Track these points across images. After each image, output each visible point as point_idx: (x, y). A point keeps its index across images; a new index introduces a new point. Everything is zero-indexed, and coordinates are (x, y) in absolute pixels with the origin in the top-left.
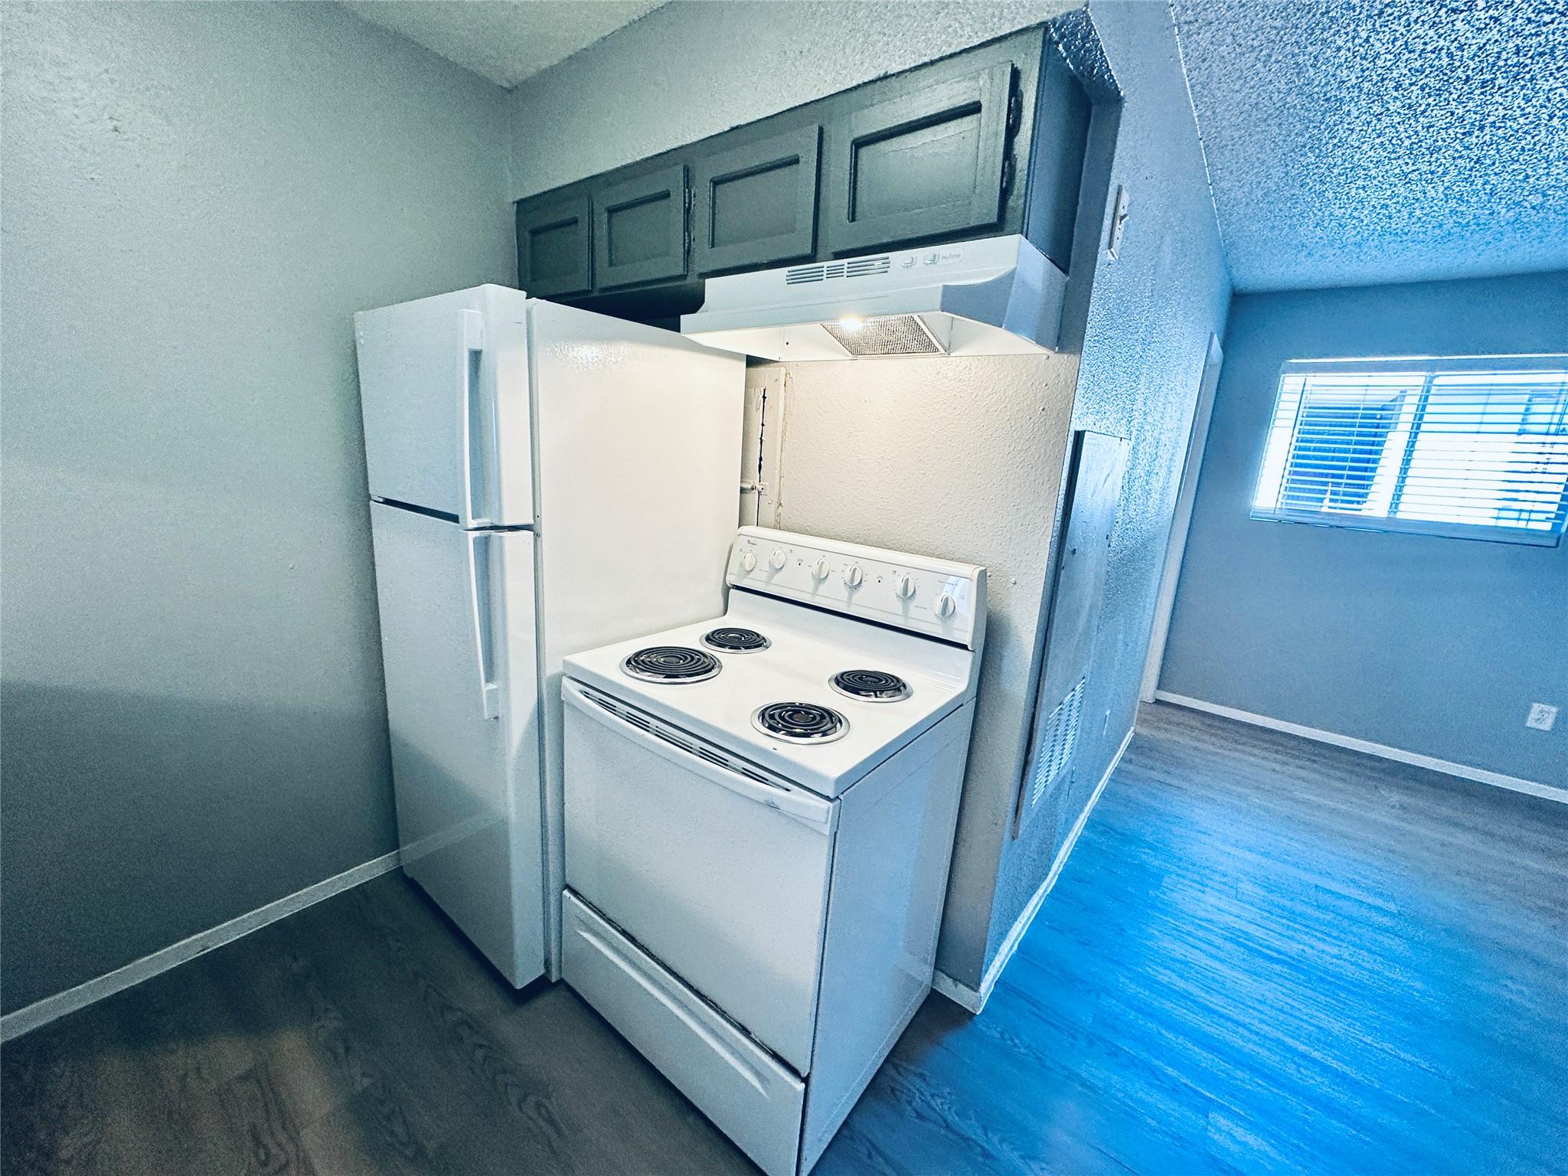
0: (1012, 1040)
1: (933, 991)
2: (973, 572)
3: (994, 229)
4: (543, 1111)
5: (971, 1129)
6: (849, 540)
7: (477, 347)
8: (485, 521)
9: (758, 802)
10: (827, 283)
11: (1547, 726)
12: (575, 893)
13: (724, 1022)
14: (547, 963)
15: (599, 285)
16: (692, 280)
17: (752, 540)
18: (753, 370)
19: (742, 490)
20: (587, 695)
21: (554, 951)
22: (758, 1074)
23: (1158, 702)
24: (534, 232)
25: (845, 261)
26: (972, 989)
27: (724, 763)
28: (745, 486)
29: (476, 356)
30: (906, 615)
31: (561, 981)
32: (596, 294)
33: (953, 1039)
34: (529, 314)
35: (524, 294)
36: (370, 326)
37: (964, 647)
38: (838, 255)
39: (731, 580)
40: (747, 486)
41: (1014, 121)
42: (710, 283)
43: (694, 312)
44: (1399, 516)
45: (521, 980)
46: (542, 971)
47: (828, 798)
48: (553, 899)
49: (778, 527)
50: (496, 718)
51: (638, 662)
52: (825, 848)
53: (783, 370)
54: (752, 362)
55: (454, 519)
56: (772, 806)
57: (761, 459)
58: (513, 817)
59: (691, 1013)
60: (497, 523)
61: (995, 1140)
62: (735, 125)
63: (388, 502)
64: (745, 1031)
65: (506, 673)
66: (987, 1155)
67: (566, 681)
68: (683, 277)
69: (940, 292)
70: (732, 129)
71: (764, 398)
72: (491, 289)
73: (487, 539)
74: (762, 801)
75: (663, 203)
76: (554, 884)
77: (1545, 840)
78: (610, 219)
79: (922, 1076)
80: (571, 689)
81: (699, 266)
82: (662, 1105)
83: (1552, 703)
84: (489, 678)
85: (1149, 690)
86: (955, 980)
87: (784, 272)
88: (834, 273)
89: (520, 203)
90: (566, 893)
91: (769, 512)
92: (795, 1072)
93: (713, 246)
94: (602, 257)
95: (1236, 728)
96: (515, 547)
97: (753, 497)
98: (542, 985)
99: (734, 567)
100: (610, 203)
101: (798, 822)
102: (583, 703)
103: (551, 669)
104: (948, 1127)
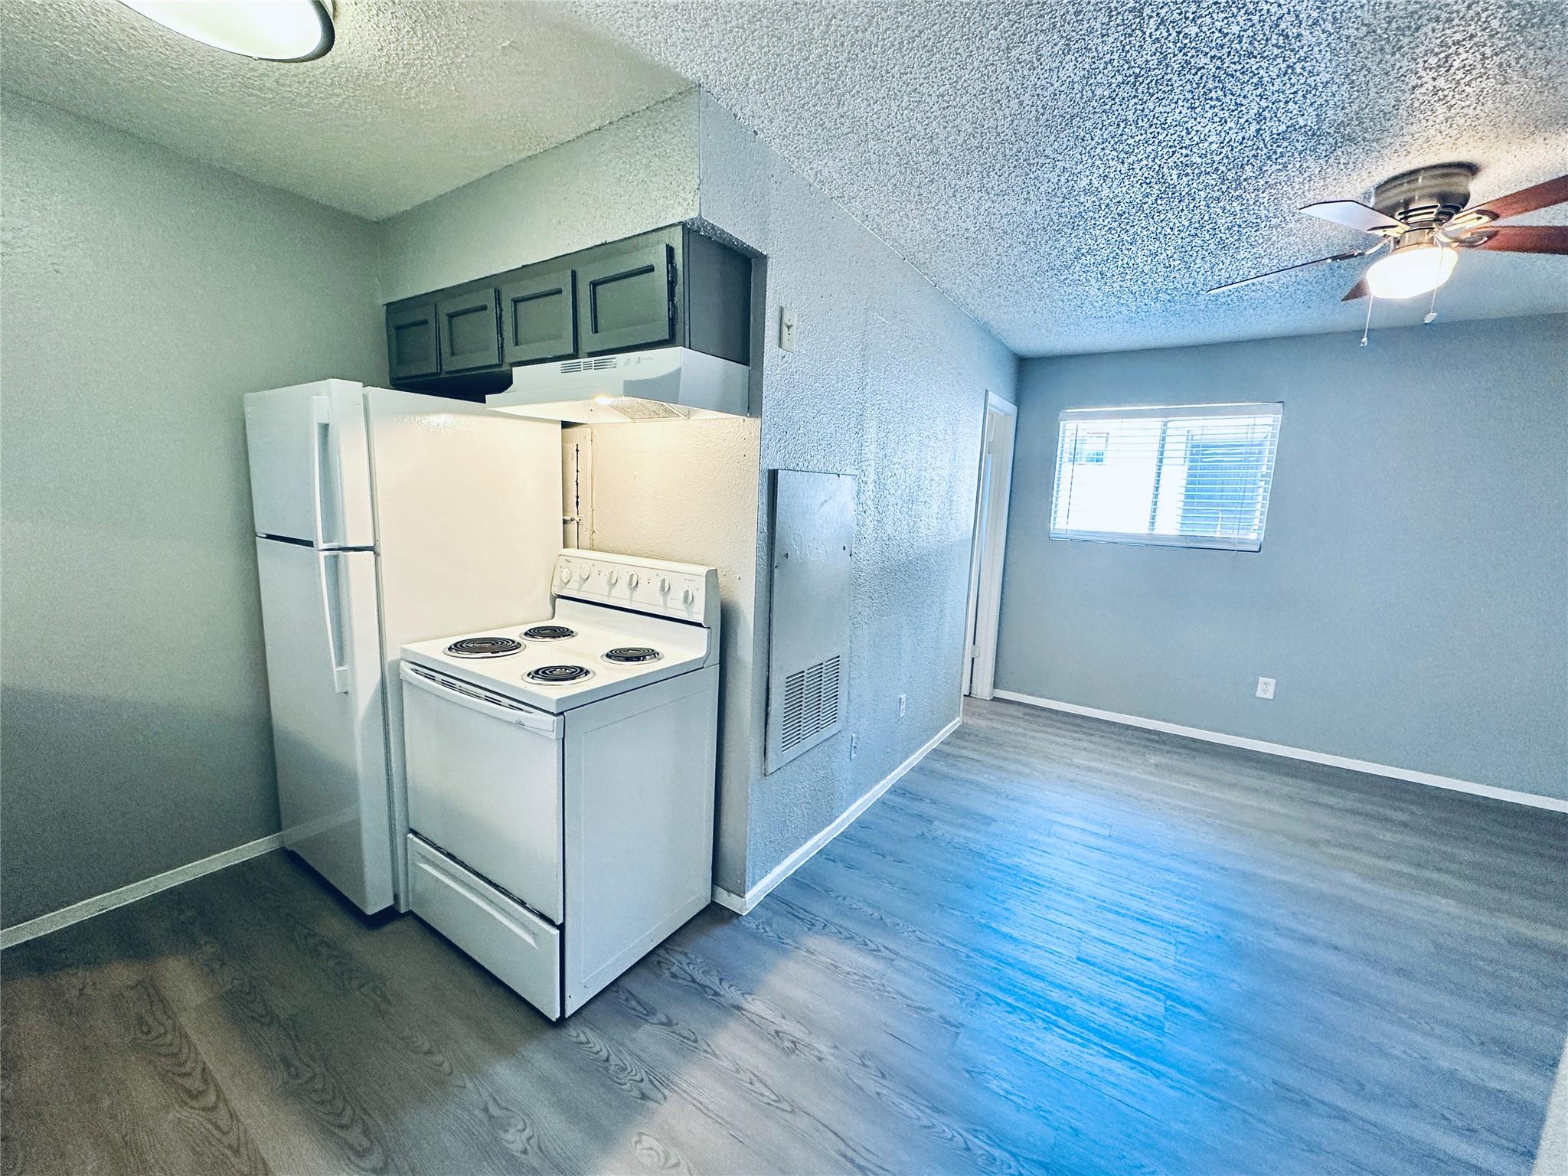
0: (764, 928)
1: (712, 902)
2: (703, 570)
3: (669, 342)
4: (379, 993)
5: (712, 981)
6: (634, 555)
7: (326, 422)
8: (334, 545)
9: (510, 723)
10: (584, 373)
11: (1270, 695)
12: (415, 833)
13: (509, 901)
14: (396, 897)
15: (446, 368)
16: (505, 368)
17: (568, 559)
18: (568, 430)
19: (565, 522)
20: (416, 671)
21: (402, 886)
22: (534, 935)
23: (995, 699)
24: (399, 328)
25: (592, 359)
26: (739, 895)
27: (498, 703)
28: (566, 518)
29: (325, 428)
30: (665, 606)
31: (410, 913)
32: (443, 376)
33: (721, 932)
34: (365, 397)
35: (361, 384)
36: (256, 405)
37: (700, 625)
38: (591, 355)
39: (556, 591)
40: (568, 518)
41: (672, 278)
42: (515, 370)
43: (500, 391)
44: (1155, 532)
45: (373, 906)
46: (390, 902)
47: (552, 714)
48: (399, 841)
49: (592, 548)
50: (346, 693)
51: (458, 647)
52: (555, 750)
53: (589, 430)
54: (566, 425)
55: (310, 544)
56: (520, 724)
57: (578, 497)
58: (360, 768)
59: (491, 902)
60: (343, 545)
61: (726, 987)
62: (525, 264)
63: (270, 537)
64: (522, 903)
65: (353, 657)
66: (716, 994)
67: (403, 664)
68: (500, 365)
69: (622, 384)
70: (524, 266)
71: (577, 451)
72: (334, 383)
73: (336, 557)
74: (514, 721)
75: (482, 313)
76: (400, 828)
77: (1256, 783)
78: (450, 323)
79: (685, 954)
80: (406, 669)
81: (508, 359)
82: (473, 981)
83: (1274, 678)
84: (340, 663)
85: (984, 688)
86: (728, 891)
87: (559, 364)
88: (588, 366)
89: (388, 305)
90: (410, 836)
91: (585, 539)
92: (551, 922)
93: (517, 344)
94: (446, 348)
95: (1047, 714)
96: (358, 565)
97: (572, 527)
98: (390, 915)
99: (556, 582)
100: (452, 310)
101: (535, 733)
102: (415, 678)
103: (392, 656)
104: (693, 980)
